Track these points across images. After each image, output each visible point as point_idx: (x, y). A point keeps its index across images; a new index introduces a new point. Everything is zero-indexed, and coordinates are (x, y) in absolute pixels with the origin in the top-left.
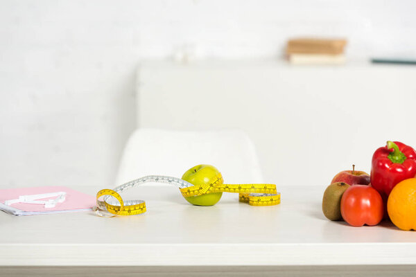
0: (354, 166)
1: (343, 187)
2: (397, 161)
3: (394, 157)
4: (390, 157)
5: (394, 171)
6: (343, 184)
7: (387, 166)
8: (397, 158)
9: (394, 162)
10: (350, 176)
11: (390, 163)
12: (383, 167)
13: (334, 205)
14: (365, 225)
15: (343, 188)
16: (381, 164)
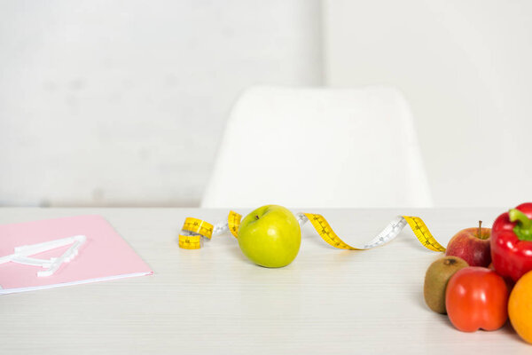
0: (480, 222)
1: (452, 266)
2: (526, 236)
3: (522, 231)
4: (516, 230)
5: (520, 254)
6: (452, 262)
7: (510, 245)
8: (527, 232)
9: (521, 238)
10: (471, 242)
11: (516, 242)
12: (505, 246)
13: (437, 293)
14: (481, 329)
15: (453, 269)
16: (501, 242)
